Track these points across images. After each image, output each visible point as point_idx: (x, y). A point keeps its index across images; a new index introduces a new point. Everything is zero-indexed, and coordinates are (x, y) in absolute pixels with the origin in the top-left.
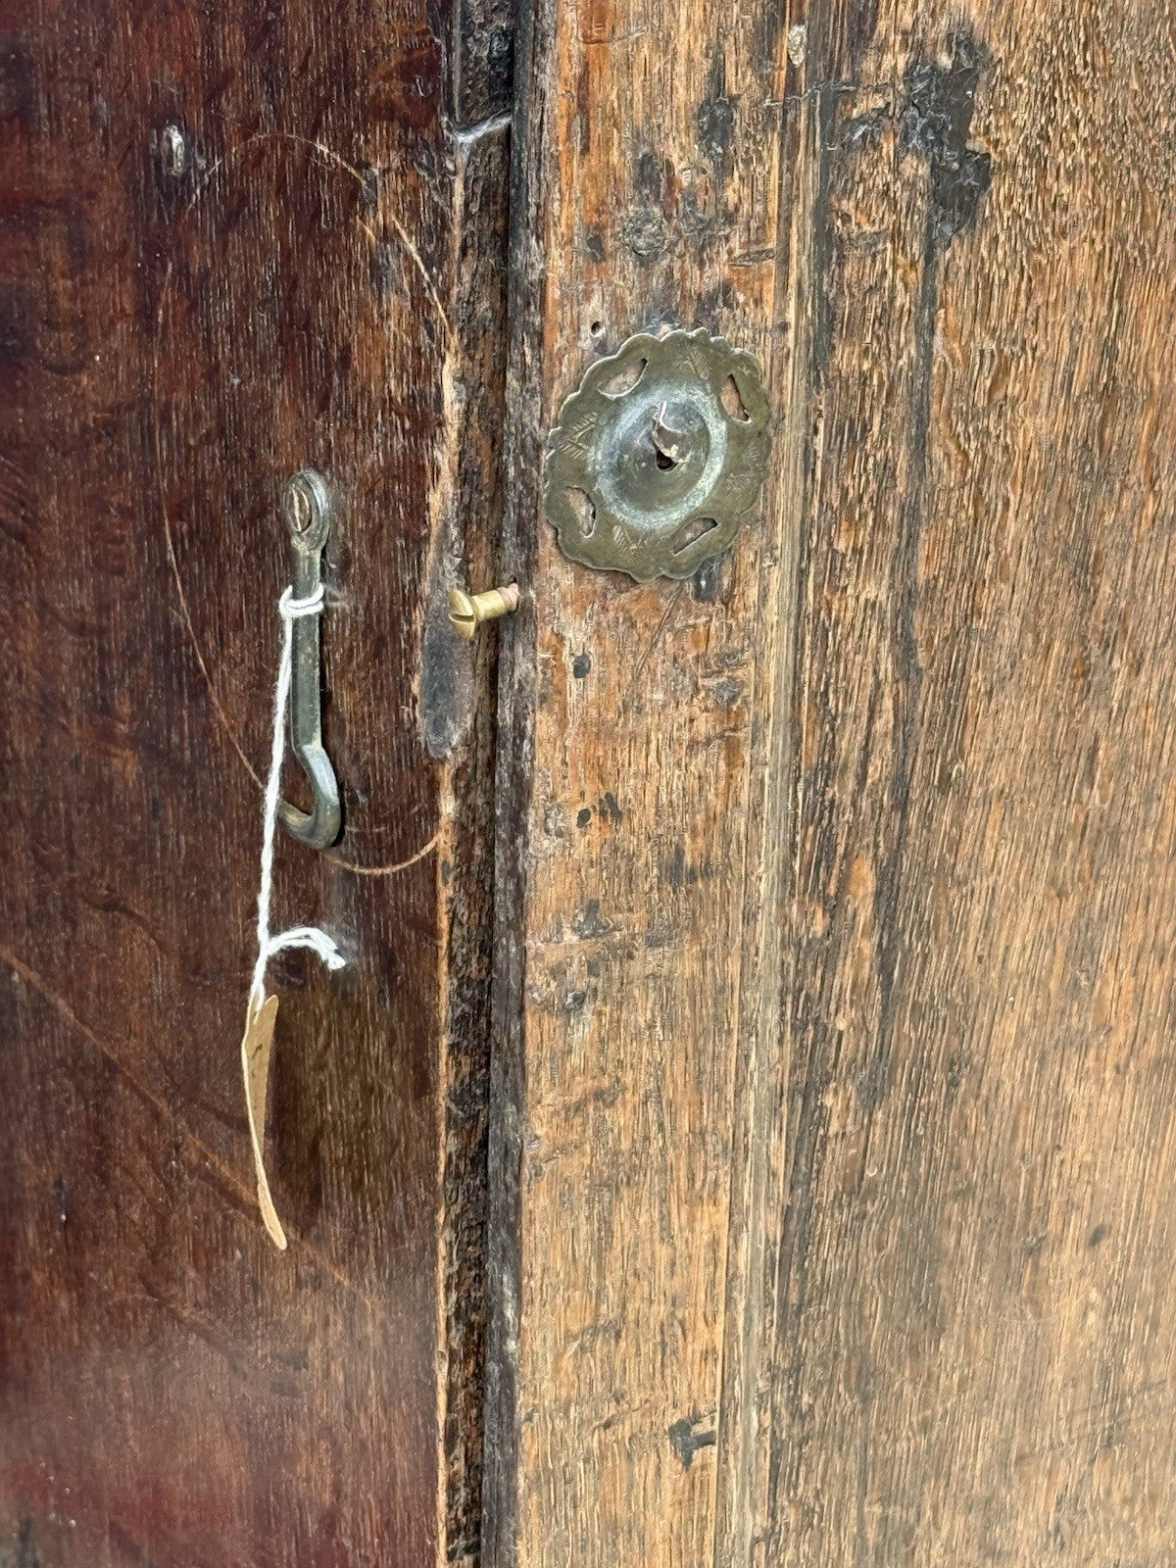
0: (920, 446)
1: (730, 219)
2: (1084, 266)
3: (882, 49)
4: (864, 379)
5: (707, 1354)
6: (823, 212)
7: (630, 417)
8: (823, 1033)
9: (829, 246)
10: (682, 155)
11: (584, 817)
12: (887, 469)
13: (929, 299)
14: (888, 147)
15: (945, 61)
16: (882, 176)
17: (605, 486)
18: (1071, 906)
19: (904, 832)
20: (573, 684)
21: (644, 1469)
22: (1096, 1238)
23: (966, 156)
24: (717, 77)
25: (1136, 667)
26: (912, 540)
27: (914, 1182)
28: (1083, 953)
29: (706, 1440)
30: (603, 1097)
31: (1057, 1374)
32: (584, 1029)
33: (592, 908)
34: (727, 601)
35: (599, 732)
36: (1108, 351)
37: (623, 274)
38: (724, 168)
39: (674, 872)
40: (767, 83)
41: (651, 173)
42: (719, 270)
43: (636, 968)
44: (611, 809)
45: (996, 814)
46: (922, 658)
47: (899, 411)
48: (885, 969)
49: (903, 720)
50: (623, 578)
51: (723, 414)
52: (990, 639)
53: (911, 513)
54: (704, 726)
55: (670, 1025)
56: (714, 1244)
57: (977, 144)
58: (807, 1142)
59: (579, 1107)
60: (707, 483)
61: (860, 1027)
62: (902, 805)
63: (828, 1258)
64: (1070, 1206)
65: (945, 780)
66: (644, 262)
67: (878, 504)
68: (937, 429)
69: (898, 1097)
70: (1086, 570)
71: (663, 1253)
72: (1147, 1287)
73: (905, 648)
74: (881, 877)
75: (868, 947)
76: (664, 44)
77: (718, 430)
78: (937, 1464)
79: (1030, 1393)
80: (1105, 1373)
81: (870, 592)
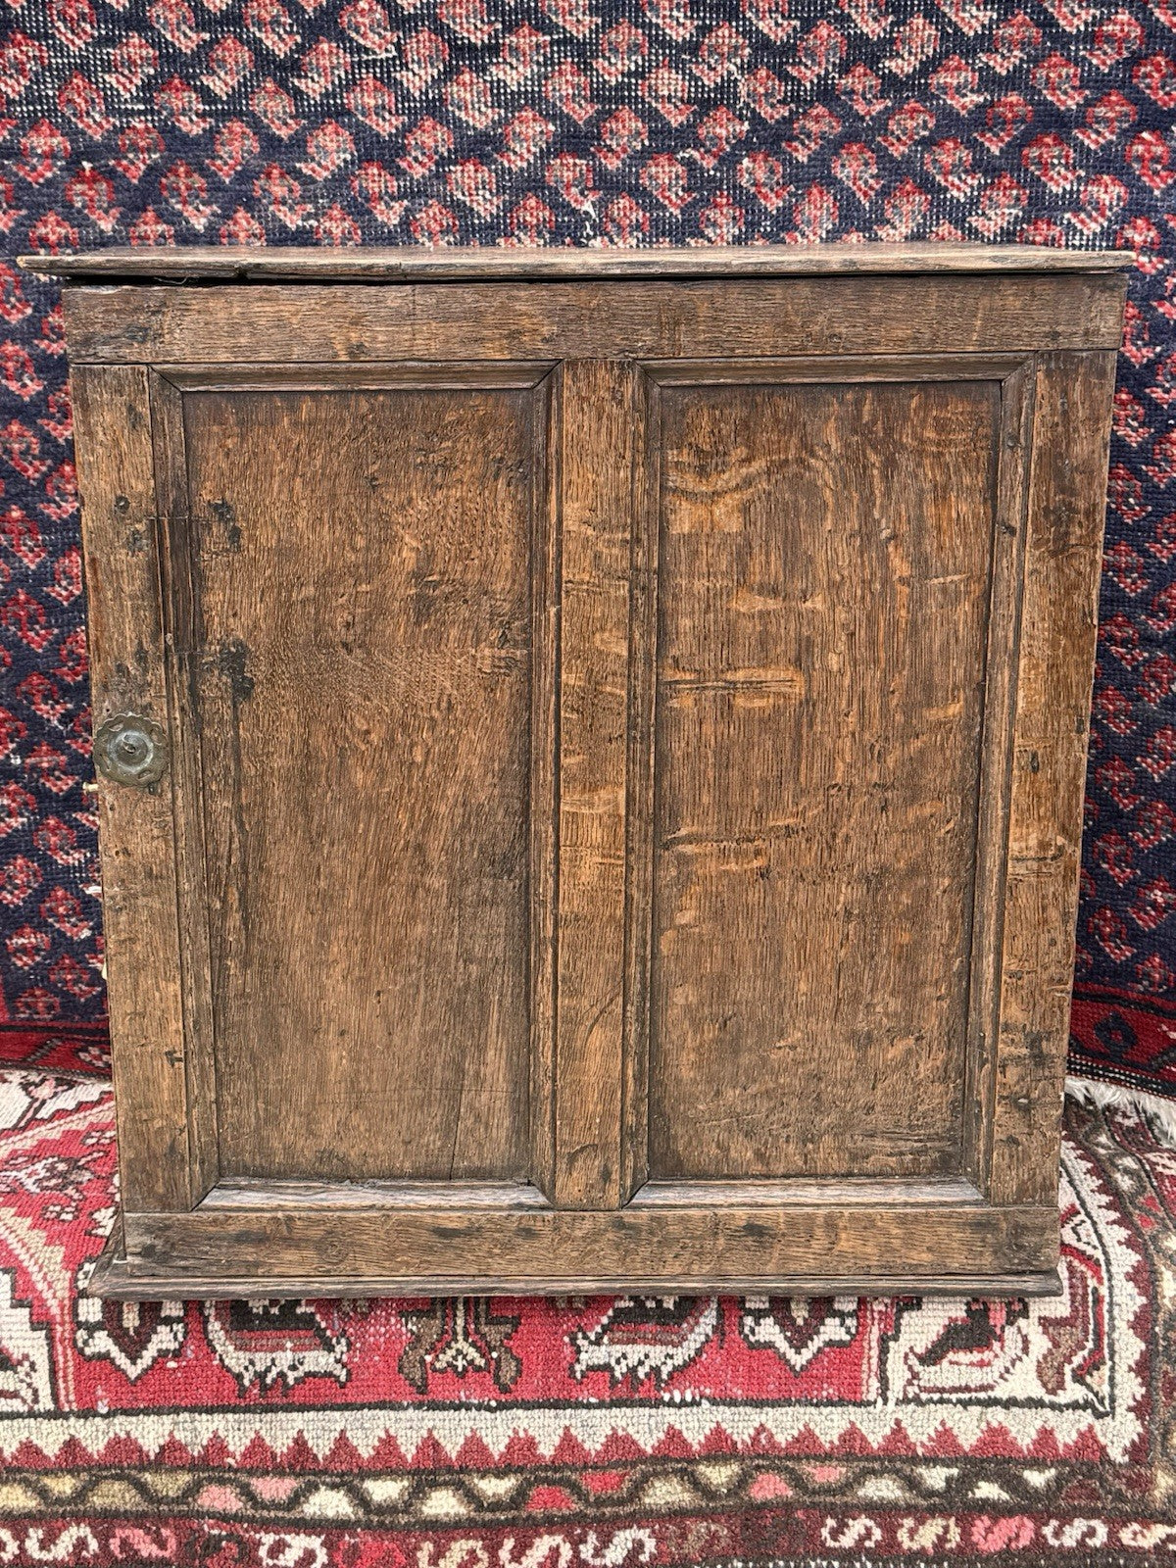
0: (238, 762)
1: (150, 685)
2: (294, 716)
3: (211, 644)
4: (216, 740)
5: (177, 1031)
6: (193, 688)
7: (122, 737)
8: (224, 941)
9: (196, 698)
10: (131, 665)
11: (117, 853)
12: (227, 768)
13: (236, 719)
14: (216, 672)
15: (233, 649)
16: (215, 680)
17: (114, 756)
18: (317, 919)
19: (247, 881)
20: (110, 813)
21: (157, 1063)
22: (342, 1033)
23: (244, 678)
24: (140, 643)
25: (332, 844)
26: (239, 790)
27: (265, 996)
28: (324, 934)
29: (180, 1060)
30: (133, 940)
31: (331, 1076)
32: (123, 918)
33: (123, 881)
34: (161, 796)
35: (119, 828)
36: (306, 743)
37: (117, 698)
38: (145, 671)
39: (150, 874)
40: (158, 648)
41: (121, 669)
42: (147, 699)
43: (139, 902)
44: (126, 852)
45: (282, 883)
46: (247, 827)
47: (229, 751)
48: (246, 924)
49: (243, 846)
50: (123, 784)
51: (152, 740)
52: (273, 825)
53: (238, 783)
54: (156, 832)
55: (153, 923)
56: (176, 996)
57: (249, 675)
58: (220, 976)
59: (124, 941)
60: (148, 760)
61: (238, 941)
62: (246, 873)
63: (234, 1015)
64: (330, 1021)
65: (261, 868)
66: (123, 694)
67: (225, 776)
68: (244, 758)
69: (256, 967)
70: (307, 811)
71: (157, 994)
72: (366, 1055)
73: (241, 825)
74: (240, 894)
75: (238, 916)
76: (122, 634)
77: (150, 745)
78: (285, 1095)
79: (321, 1082)
80: (352, 1082)
81: (225, 804)
